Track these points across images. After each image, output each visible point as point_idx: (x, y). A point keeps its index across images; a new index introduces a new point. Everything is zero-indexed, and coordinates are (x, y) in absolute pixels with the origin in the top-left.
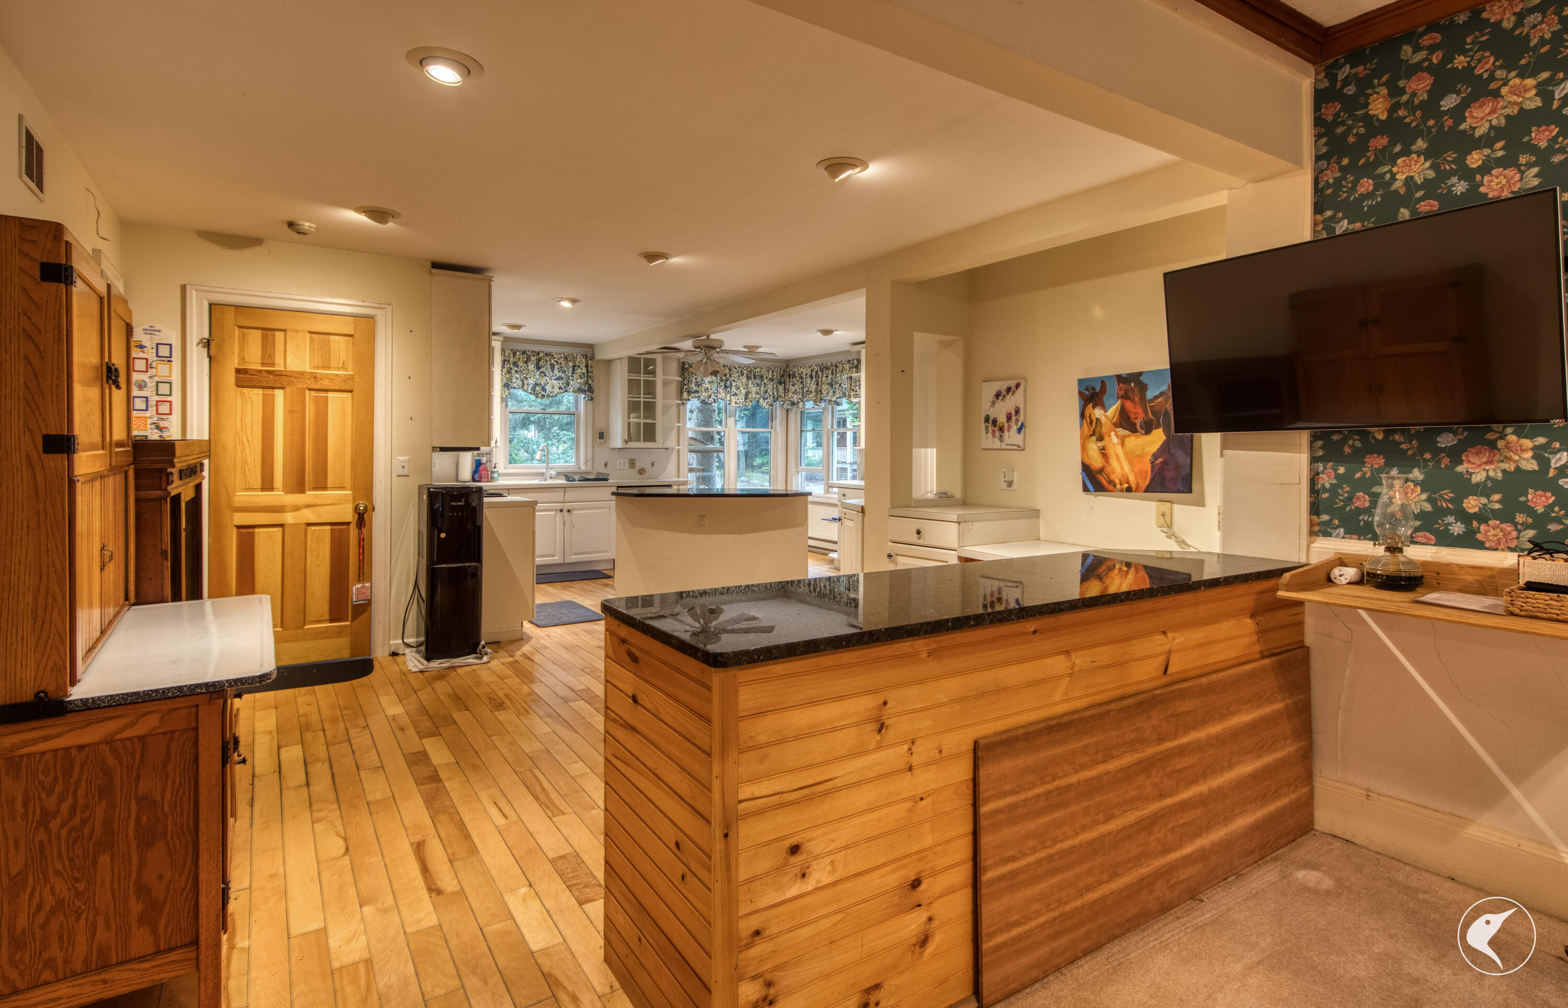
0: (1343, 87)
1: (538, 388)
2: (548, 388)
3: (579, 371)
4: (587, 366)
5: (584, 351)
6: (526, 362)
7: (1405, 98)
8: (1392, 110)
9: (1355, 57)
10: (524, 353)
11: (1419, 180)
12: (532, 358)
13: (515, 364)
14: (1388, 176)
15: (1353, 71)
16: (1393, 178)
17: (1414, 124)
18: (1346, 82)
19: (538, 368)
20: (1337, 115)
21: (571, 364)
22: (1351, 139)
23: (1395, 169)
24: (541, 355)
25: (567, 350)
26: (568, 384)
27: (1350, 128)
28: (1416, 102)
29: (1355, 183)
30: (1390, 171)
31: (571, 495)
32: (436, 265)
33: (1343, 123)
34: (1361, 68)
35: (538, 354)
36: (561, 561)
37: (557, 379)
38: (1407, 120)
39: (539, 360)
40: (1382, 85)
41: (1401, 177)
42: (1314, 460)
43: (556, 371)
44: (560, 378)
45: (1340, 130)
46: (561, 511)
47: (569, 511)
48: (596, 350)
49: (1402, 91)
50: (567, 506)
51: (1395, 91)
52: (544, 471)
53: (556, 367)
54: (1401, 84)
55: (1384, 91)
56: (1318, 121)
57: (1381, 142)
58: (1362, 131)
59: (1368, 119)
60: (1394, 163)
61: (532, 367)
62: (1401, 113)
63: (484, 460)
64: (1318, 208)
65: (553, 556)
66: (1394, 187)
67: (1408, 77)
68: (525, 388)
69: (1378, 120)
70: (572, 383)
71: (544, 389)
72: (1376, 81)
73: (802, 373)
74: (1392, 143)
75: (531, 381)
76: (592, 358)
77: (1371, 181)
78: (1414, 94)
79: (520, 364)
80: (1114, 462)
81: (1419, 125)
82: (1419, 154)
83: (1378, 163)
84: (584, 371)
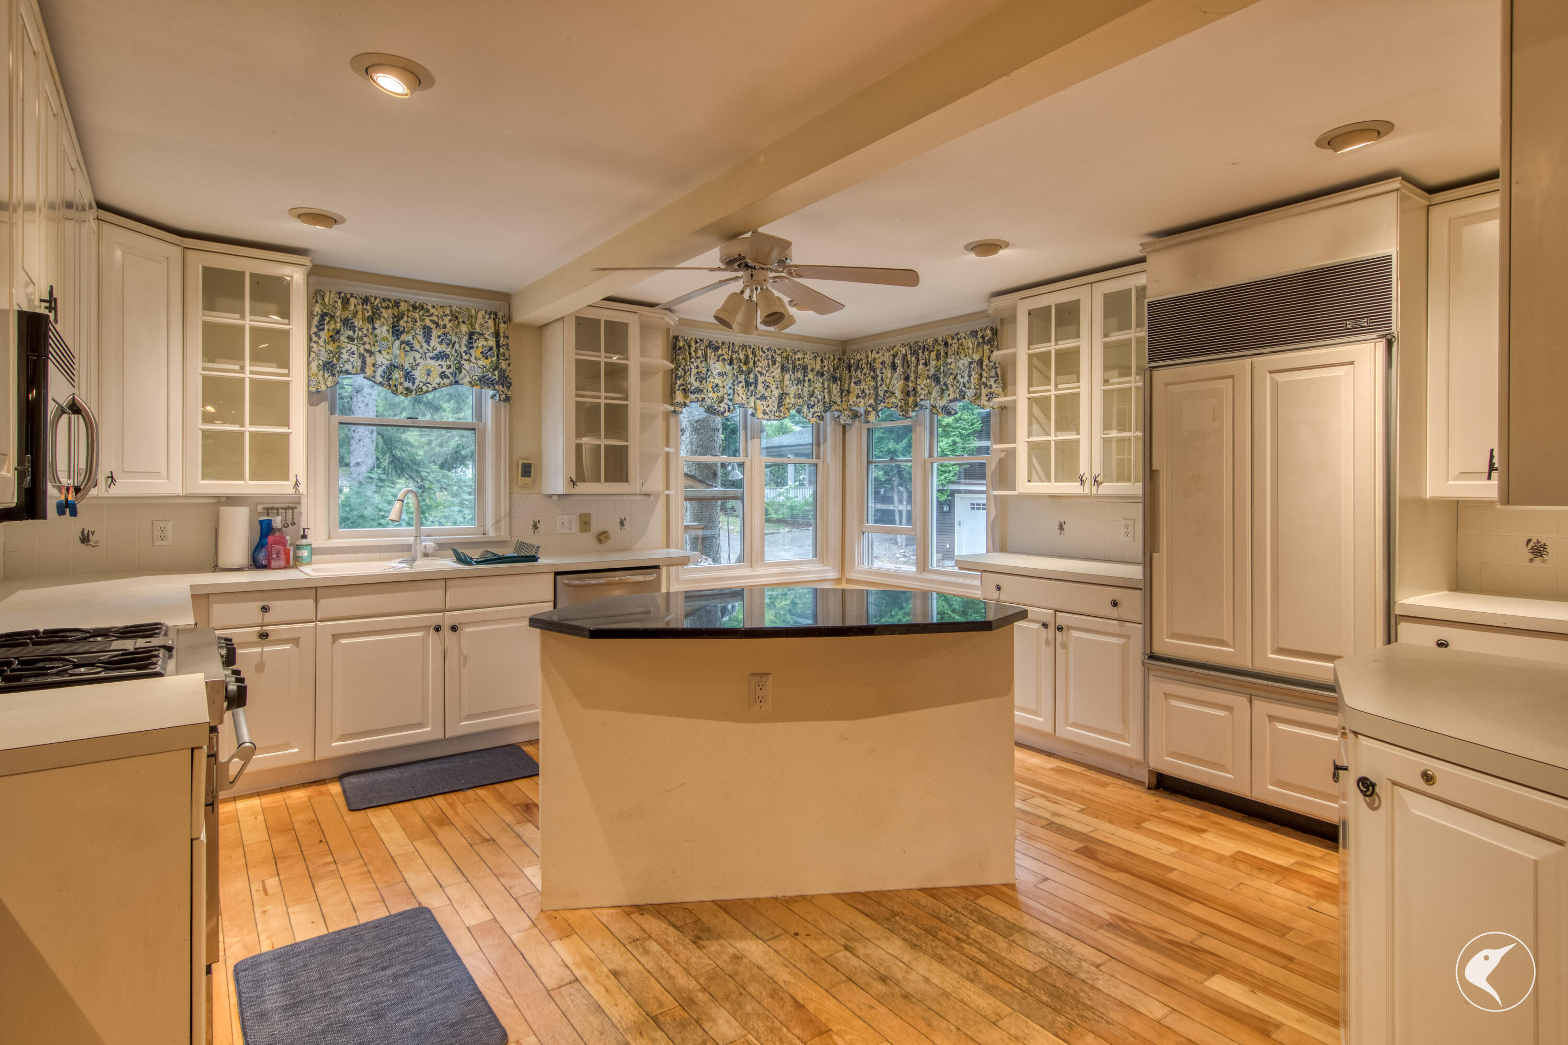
1: (397, 375)
2: (418, 374)
3: (482, 342)
4: (497, 335)
5: (493, 305)
6: (371, 320)
10: (366, 300)
12: (385, 314)
13: (347, 323)
19: (396, 332)
21: (464, 329)
24: (403, 306)
25: (457, 302)
26: (460, 369)
31: (458, 594)
35: (397, 304)
36: (439, 735)
37: (436, 358)
39: (399, 317)
43: (434, 342)
44: (442, 356)
46: (438, 629)
47: (454, 628)
48: (515, 303)
50: (451, 617)
52: (411, 540)
53: (435, 333)
61: (383, 330)
63: (277, 522)
65: (421, 725)
68: (369, 371)
70: (467, 365)
71: (409, 376)
73: (874, 360)
75: (383, 359)
76: (508, 320)
79: (358, 323)
84: (492, 343)
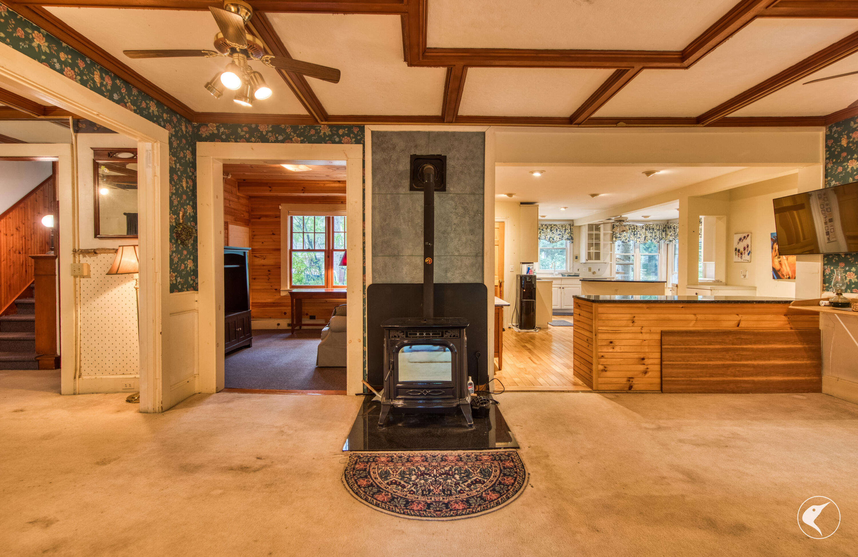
0: (834, 134)
1: (551, 239)
2: (555, 239)
3: (567, 231)
4: (570, 229)
5: (569, 223)
6: (546, 229)
7: (851, 140)
8: (848, 143)
9: (838, 125)
10: (546, 225)
11: (855, 168)
12: (549, 227)
13: (542, 230)
14: (846, 166)
15: (837, 129)
16: (848, 167)
17: (854, 149)
18: (835, 133)
19: (551, 231)
20: (832, 144)
21: (564, 228)
22: (836, 153)
23: (848, 164)
24: (552, 225)
25: (562, 223)
26: (563, 237)
27: (836, 149)
28: (855, 141)
29: (837, 168)
30: (847, 165)
31: (564, 282)
32: (522, 203)
33: (834, 147)
34: (839, 128)
35: (551, 225)
36: (560, 308)
37: (558, 235)
38: (852, 147)
39: (551, 228)
40: (845, 135)
41: (850, 167)
42: (824, 265)
43: (558, 232)
44: (560, 234)
45: (833, 149)
46: (560, 288)
47: (563, 288)
48: (574, 222)
49: (851, 137)
50: (562, 286)
51: (849, 137)
52: (553, 272)
53: (558, 230)
54: (851, 134)
55: (846, 137)
56: (827, 146)
57: (844, 154)
58: (839, 150)
59: (841, 146)
60: (848, 162)
61: (549, 230)
62: (851, 145)
63: (531, 268)
64: (826, 176)
65: (557, 306)
66: (848, 170)
67: (852, 133)
68: (546, 239)
69: (844, 147)
70: (564, 236)
71: (553, 239)
72: (843, 133)
73: (675, 226)
74: (848, 155)
75: (548, 236)
76: (573, 225)
77: (841, 168)
78: (854, 139)
79: (544, 230)
80: (784, 266)
81: (855, 149)
82: (855, 159)
83: (844, 162)
84: (570, 231)
